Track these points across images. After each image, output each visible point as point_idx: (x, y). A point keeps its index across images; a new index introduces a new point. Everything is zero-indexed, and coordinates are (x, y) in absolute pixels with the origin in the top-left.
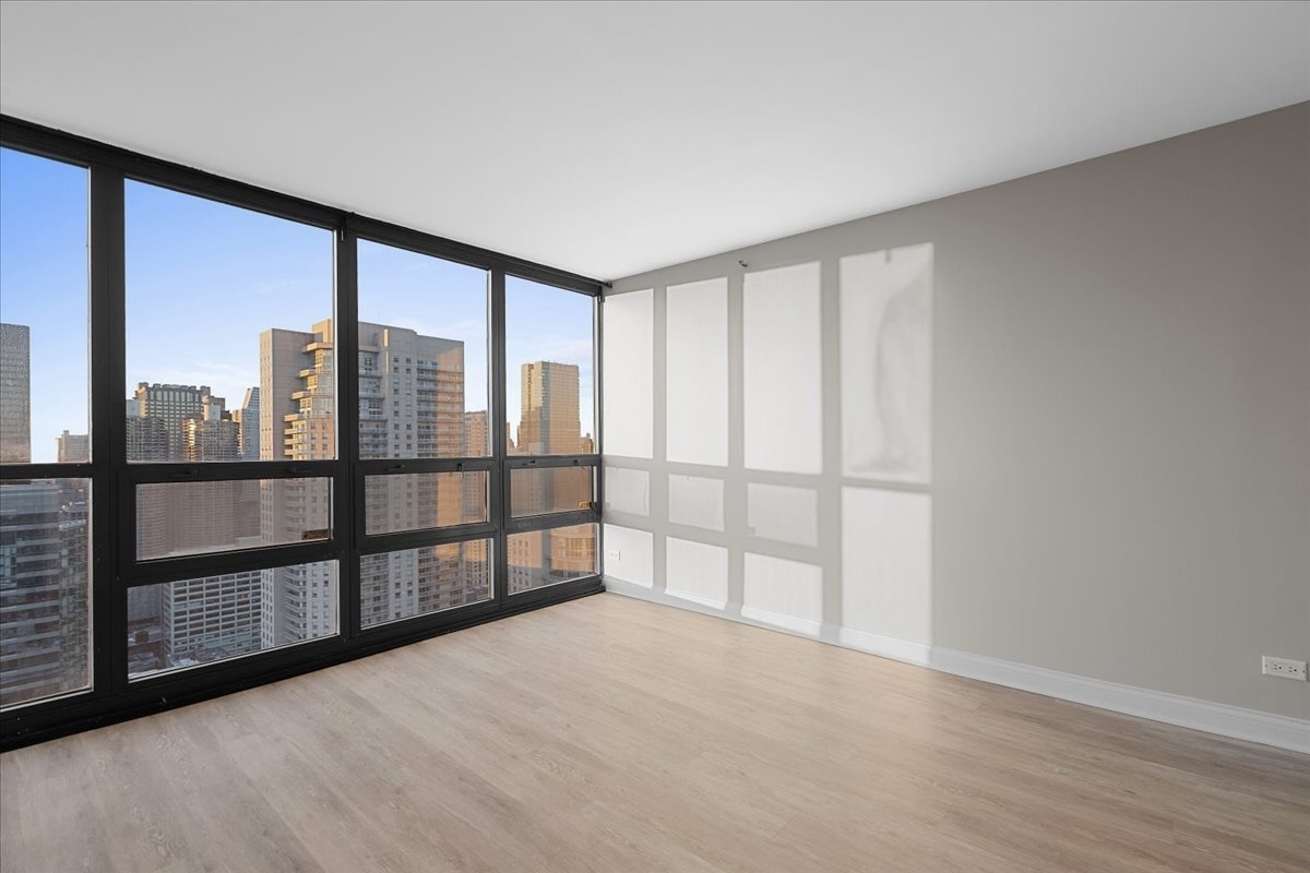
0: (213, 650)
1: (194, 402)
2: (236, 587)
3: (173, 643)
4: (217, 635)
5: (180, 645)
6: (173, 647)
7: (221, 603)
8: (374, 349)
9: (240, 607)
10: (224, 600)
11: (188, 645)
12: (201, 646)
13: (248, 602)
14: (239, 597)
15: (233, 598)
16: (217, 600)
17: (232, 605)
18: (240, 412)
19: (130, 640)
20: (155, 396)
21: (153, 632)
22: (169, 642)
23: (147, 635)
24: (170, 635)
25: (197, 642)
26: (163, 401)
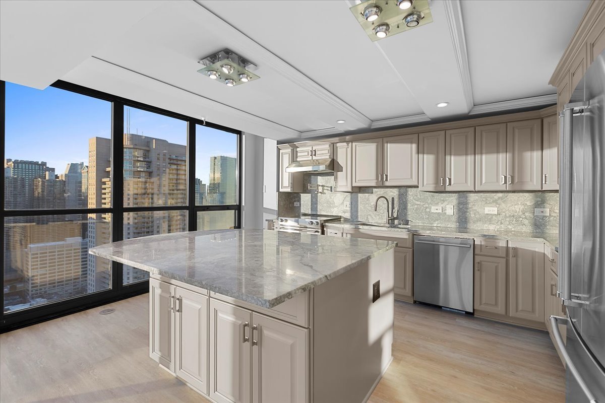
0: (52, 294)
1: (40, 169)
2: (65, 263)
3: (30, 291)
4: (54, 287)
5: (34, 292)
6: (30, 293)
7: (57, 270)
8: (147, 149)
9: (67, 272)
10: (58, 269)
11: (39, 291)
12: (45, 292)
13: (71, 270)
14: (67, 267)
15: (63, 268)
16: (55, 269)
17: (63, 271)
18: (64, 175)
19: (5, 290)
20: (18, 166)
21: (19, 286)
22: (28, 290)
23: (16, 287)
24: (28, 287)
25: (43, 290)
26: (22, 169)
